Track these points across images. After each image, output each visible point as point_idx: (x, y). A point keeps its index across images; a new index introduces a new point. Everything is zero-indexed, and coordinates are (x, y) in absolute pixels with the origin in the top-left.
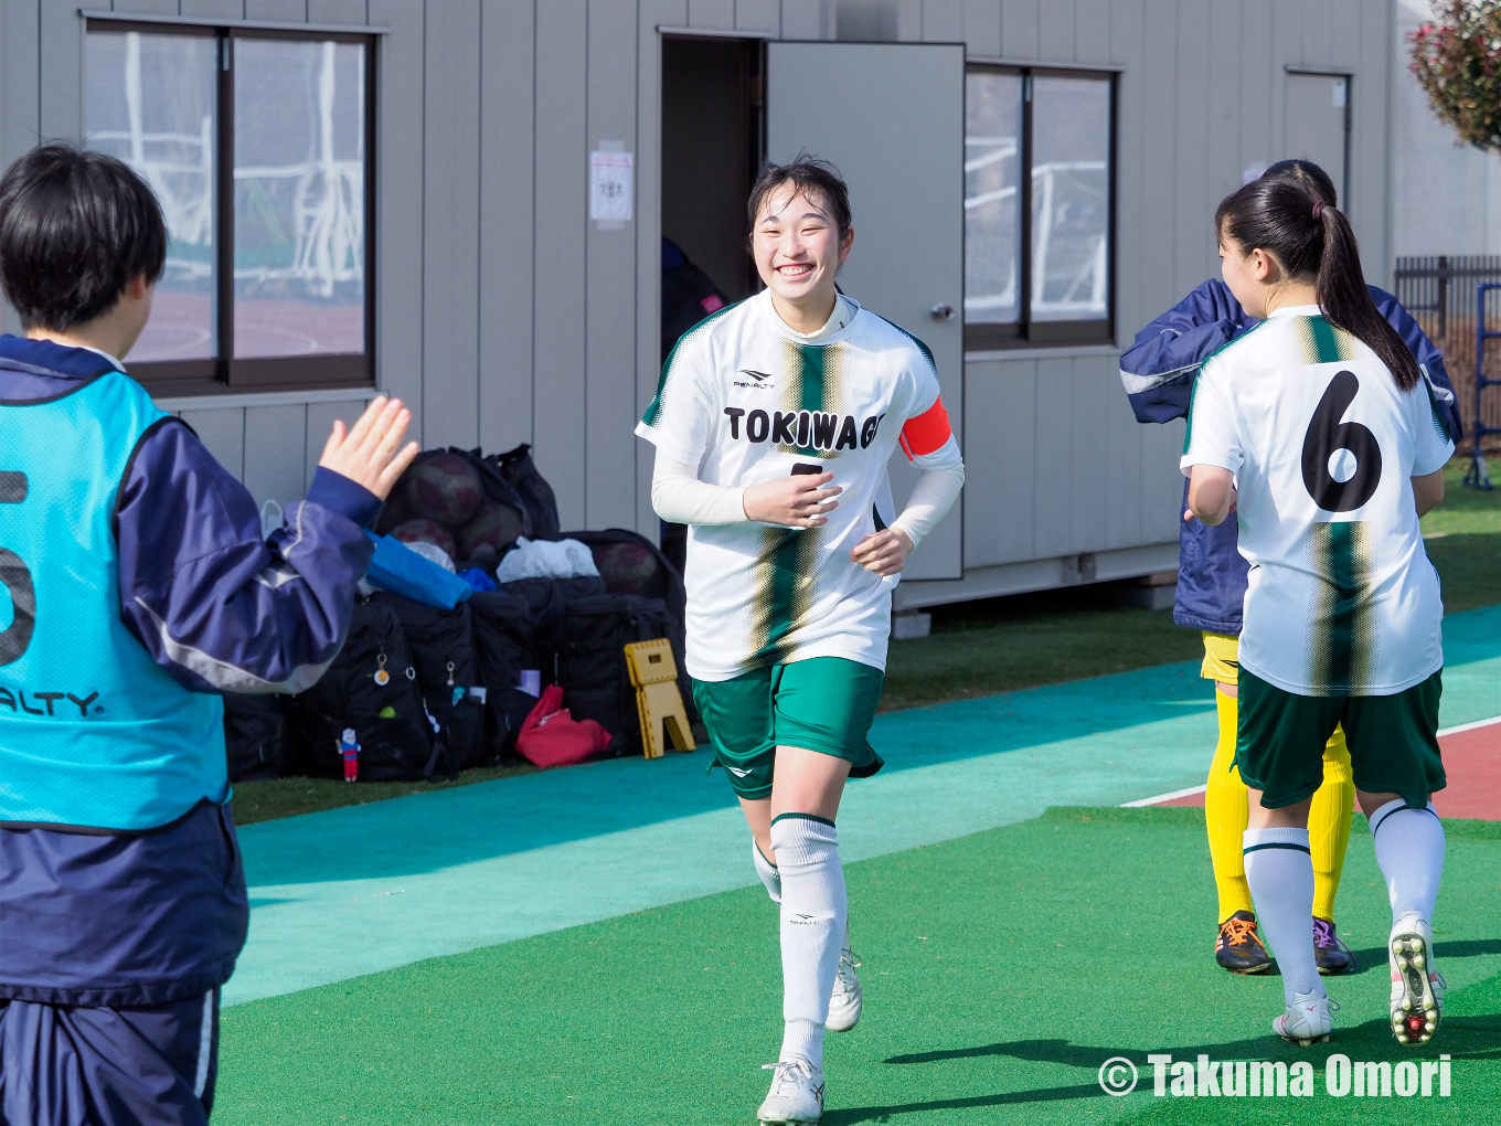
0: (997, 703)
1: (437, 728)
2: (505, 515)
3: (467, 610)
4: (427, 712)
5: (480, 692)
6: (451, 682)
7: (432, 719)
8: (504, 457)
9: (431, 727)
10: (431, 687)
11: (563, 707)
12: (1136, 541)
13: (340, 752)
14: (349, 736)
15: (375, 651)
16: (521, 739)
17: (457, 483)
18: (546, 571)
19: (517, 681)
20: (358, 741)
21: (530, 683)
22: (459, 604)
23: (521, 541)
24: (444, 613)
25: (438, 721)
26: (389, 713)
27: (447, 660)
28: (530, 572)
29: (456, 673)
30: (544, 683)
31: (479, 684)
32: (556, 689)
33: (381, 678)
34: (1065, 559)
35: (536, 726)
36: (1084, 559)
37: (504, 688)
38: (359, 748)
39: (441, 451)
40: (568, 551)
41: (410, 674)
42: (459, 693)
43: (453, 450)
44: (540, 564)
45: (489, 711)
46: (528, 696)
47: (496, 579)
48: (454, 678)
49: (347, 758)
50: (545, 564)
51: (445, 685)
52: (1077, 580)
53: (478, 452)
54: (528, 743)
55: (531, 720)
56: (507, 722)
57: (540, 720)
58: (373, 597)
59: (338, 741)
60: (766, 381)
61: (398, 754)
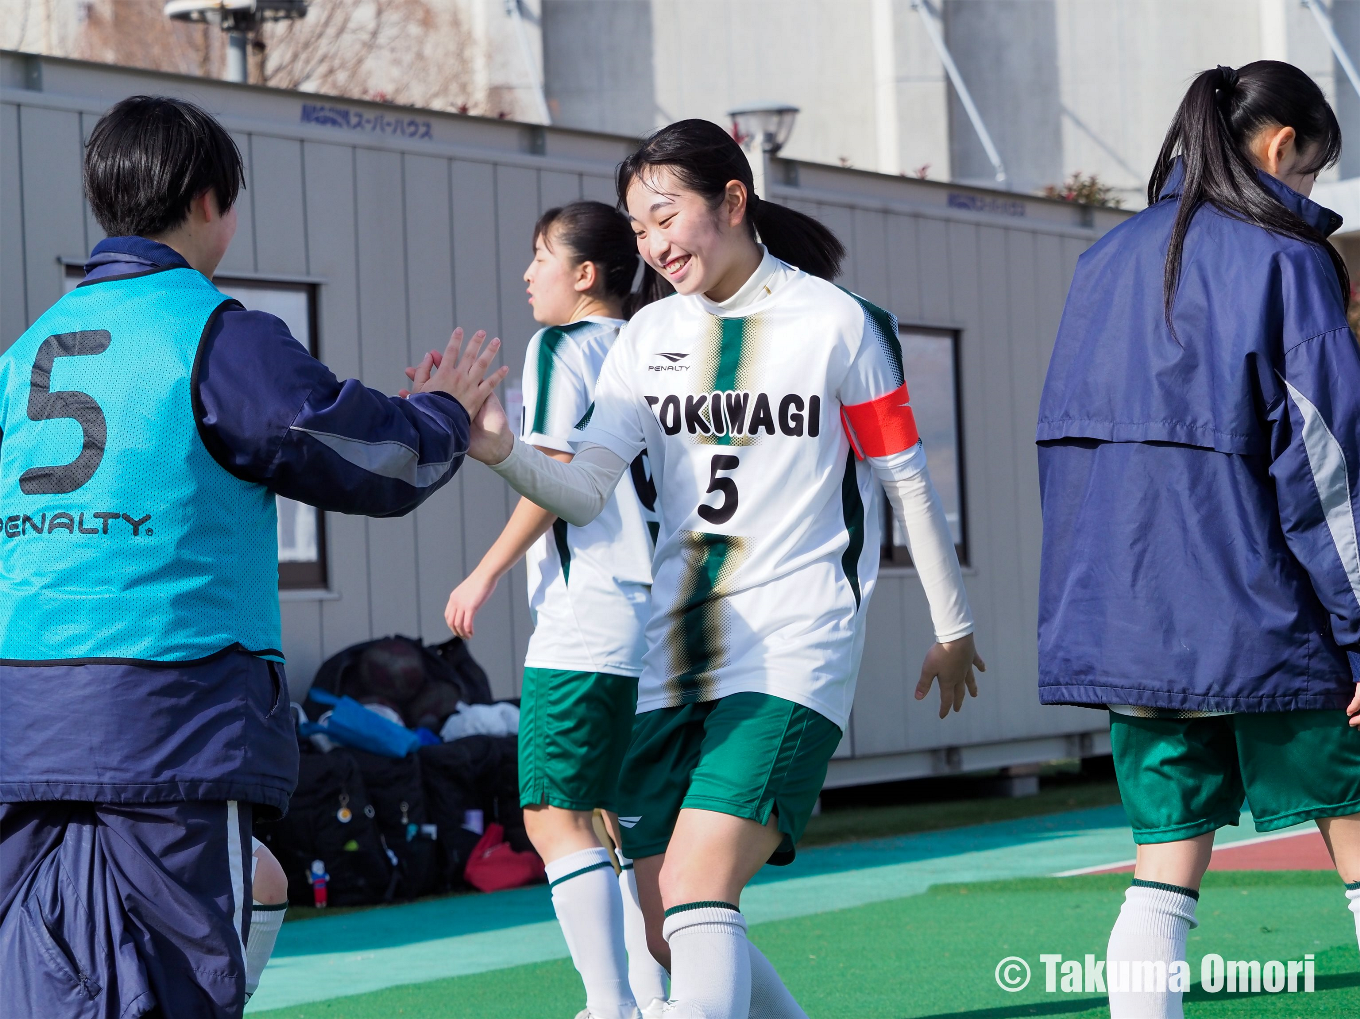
0: (881, 843)
1: (395, 861)
2: (446, 690)
3: (416, 759)
4: (385, 846)
5: (431, 830)
6: (405, 820)
7: (390, 854)
8: (443, 646)
9: (389, 860)
10: (388, 825)
11: (504, 841)
12: (996, 737)
13: (311, 881)
14: (318, 867)
15: (338, 792)
16: (469, 869)
17: (401, 664)
18: (483, 731)
19: (462, 820)
20: (327, 870)
21: (474, 822)
22: (409, 754)
23: (460, 706)
24: (397, 761)
25: (396, 854)
26: (353, 846)
27: (401, 801)
28: (470, 731)
29: (410, 813)
30: (487, 821)
31: (430, 822)
32: (496, 828)
33: (344, 815)
34: (934, 752)
35: (480, 857)
36: (952, 752)
37: (451, 825)
38: (327, 878)
39: (386, 639)
40: (503, 714)
41: (370, 812)
42: (412, 830)
43: (399, 638)
44: (478, 725)
45: (439, 845)
46: (472, 834)
47: (442, 739)
48: (409, 817)
49: (318, 887)
50: (483, 725)
51: (400, 823)
52: (945, 770)
53: (420, 640)
54: (473, 871)
55: (476, 853)
56: (455, 857)
57: (483, 852)
58: (334, 750)
59: (308, 873)
60: (682, 362)
61: (361, 882)
